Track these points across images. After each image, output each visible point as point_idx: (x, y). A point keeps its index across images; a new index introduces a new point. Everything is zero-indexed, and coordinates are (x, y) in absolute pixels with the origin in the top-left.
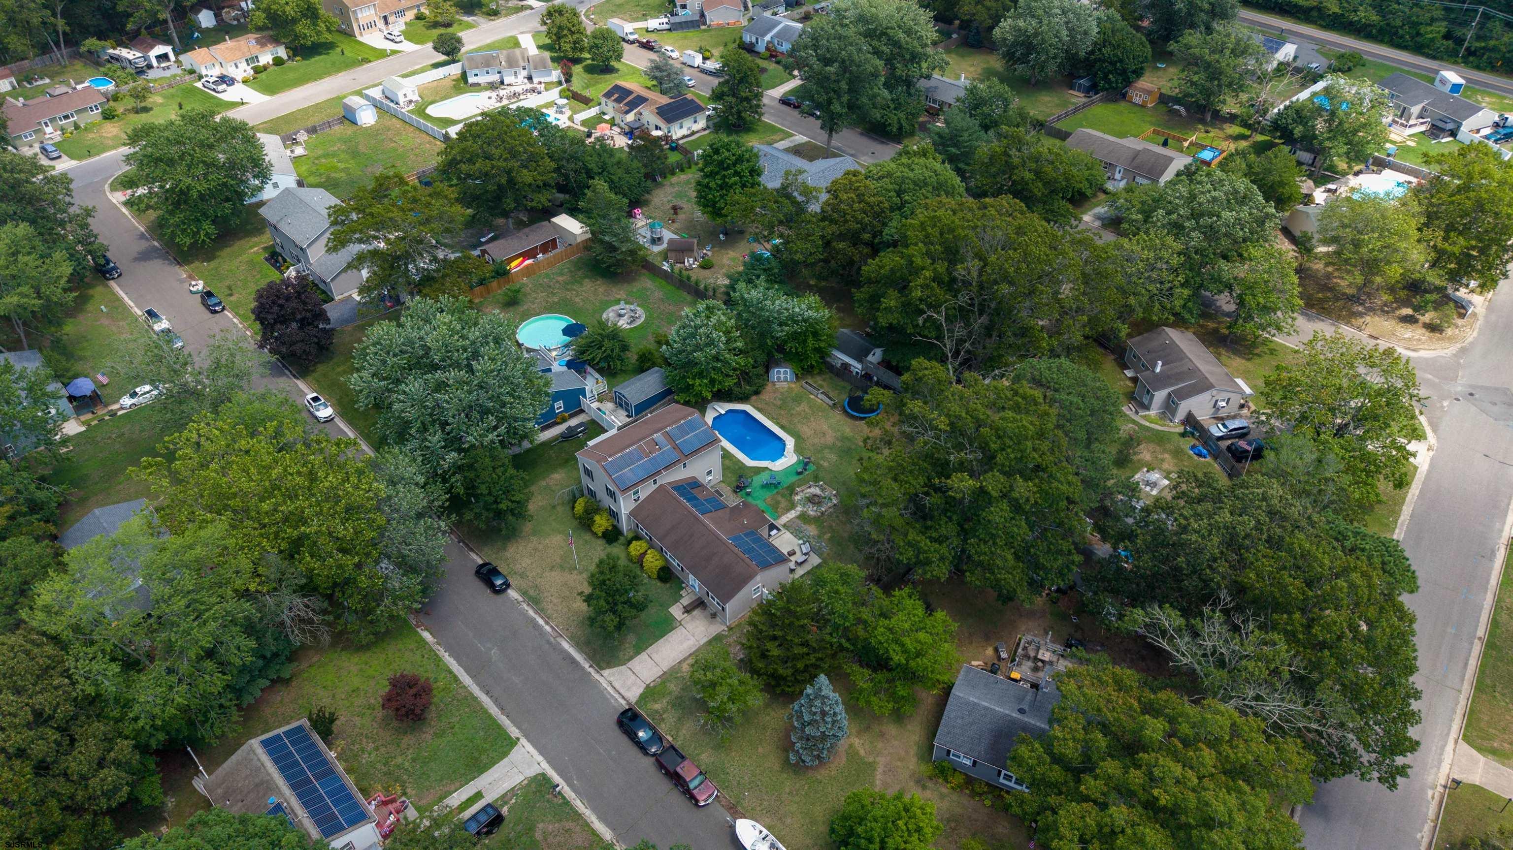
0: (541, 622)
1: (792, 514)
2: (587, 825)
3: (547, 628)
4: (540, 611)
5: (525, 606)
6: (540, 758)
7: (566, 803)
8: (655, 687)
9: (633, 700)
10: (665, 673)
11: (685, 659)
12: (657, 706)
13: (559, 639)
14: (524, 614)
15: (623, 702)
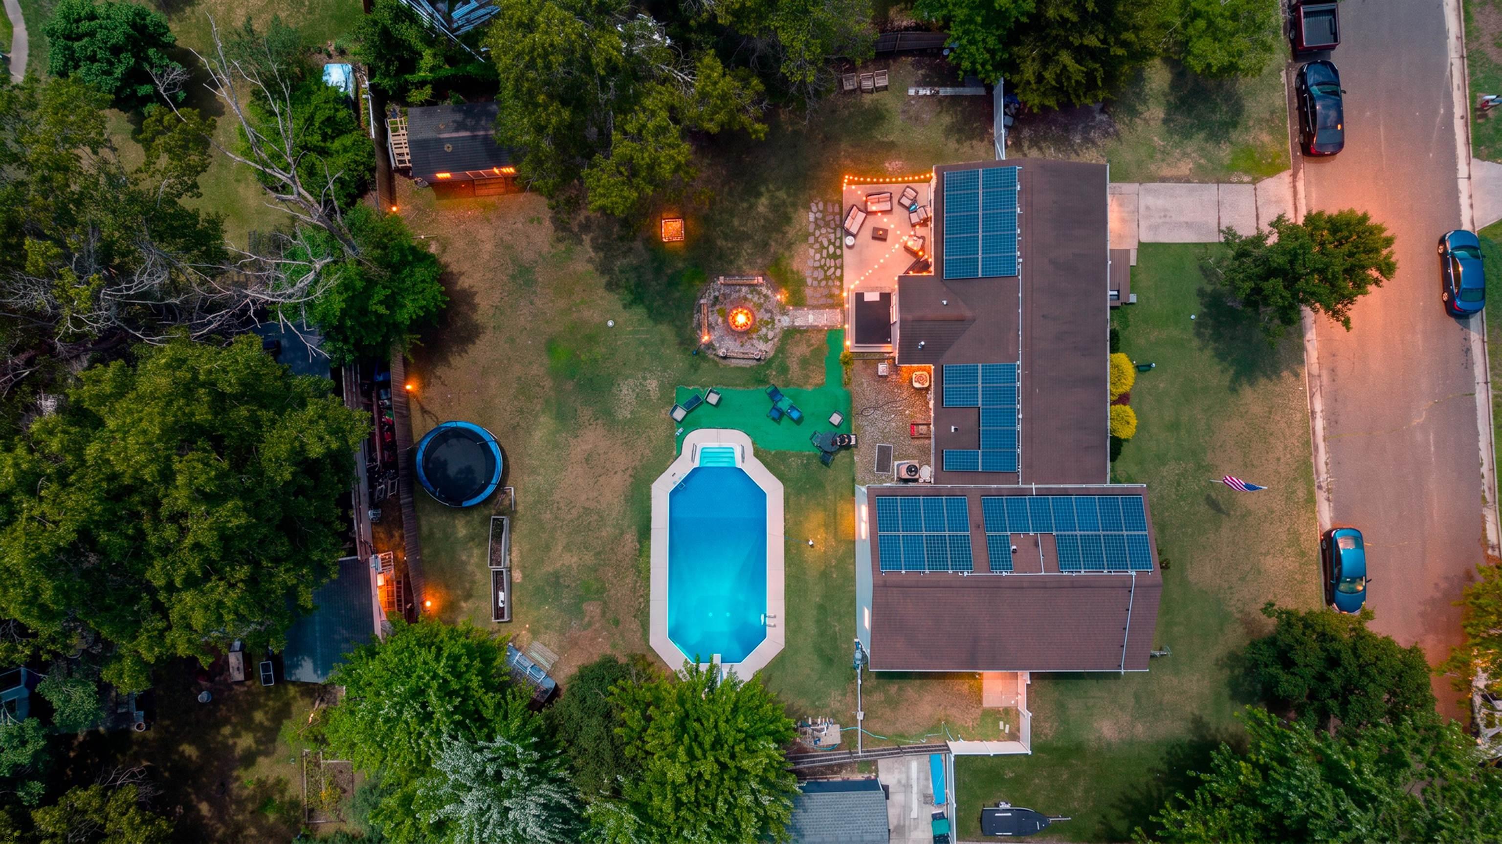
0: (1319, 424)
1: (809, 318)
2: (1470, 34)
3: (1318, 406)
4: (1308, 444)
5: (1323, 476)
6: (1463, 185)
7: (1475, 86)
8: (1246, 172)
9: (1285, 177)
10: (1218, 182)
11: (1178, 180)
12: (1265, 138)
13: (1315, 369)
14: (1335, 463)
15: (1301, 185)
